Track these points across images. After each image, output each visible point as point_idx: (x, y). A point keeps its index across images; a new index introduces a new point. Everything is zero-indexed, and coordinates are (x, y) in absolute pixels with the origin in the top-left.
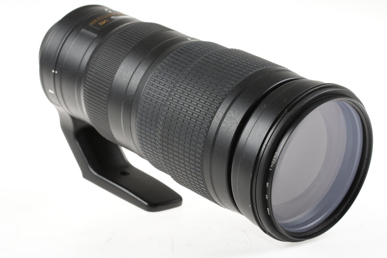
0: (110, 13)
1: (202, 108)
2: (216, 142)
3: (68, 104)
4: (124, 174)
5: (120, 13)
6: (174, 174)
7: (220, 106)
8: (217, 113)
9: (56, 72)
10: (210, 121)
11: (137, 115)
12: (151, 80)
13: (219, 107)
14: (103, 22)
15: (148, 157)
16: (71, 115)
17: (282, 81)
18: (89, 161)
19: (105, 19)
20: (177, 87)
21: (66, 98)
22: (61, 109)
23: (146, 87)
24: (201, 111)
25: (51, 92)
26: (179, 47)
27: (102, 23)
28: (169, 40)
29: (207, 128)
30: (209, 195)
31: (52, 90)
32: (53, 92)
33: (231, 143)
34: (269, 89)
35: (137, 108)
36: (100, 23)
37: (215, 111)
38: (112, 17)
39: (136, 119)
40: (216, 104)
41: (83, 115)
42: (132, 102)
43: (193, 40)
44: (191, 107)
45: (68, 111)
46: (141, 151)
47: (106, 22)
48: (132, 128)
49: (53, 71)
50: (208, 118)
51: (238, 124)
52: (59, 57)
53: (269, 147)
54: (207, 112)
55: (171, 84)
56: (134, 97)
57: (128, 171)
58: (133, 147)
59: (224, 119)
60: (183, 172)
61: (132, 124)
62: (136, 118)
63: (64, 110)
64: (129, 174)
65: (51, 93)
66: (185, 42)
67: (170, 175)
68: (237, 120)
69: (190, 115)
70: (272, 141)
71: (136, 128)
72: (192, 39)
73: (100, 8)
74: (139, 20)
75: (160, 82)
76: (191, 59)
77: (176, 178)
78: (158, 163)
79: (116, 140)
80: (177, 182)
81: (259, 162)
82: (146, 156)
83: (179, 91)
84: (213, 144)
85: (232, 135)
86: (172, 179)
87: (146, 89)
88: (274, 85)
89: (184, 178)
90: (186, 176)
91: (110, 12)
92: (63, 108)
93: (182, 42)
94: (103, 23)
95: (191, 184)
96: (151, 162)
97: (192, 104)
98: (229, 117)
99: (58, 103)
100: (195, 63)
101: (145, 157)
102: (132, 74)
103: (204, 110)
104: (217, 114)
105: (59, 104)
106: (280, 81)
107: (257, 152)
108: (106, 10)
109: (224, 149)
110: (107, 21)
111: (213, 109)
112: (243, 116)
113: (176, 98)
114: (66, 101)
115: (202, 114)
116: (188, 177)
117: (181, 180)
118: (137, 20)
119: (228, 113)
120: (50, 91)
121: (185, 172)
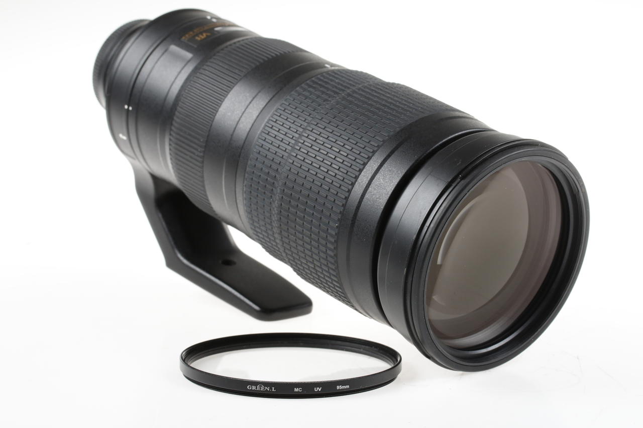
0: (213, 22)
1: (338, 170)
2: (356, 221)
3: (146, 157)
4: (228, 263)
5: (230, 22)
6: (296, 266)
7: (364, 168)
8: (359, 178)
9: (131, 108)
10: (349, 189)
11: (244, 176)
12: (267, 126)
13: (363, 170)
14: (202, 35)
15: (261, 239)
16: (152, 172)
17: (457, 134)
18: (176, 243)
19: (205, 31)
20: (303, 138)
21: (143, 147)
22: (137, 163)
23: (259, 135)
24: (336, 174)
25: (123, 137)
26: (310, 78)
27: (201, 38)
28: (297, 66)
29: (345, 201)
30: (345, 298)
31: (123, 135)
32: (125, 138)
33: (378, 223)
34: (437, 145)
35: (246, 166)
36: (198, 36)
37: (357, 175)
38: (217, 29)
39: (244, 183)
40: (358, 165)
41: (168, 172)
42: (239, 156)
43: (333, 68)
44: (322, 168)
45: (146, 167)
46: (250, 229)
47: (207, 36)
48: (237, 196)
49: (126, 107)
50: (346, 185)
51: (389, 196)
52: (136, 86)
53: (432, 231)
54: (345, 176)
55: (296, 132)
56: (242, 150)
57: (235, 259)
58: (239, 224)
59: (369, 187)
60: (308, 264)
61: (237, 190)
62: (244, 181)
63: (141, 165)
64: (234, 263)
65: (123, 139)
66: (320, 70)
67: (292, 267)
68: (388, 190)
69: (320, 180)
70: (436, 221)
71: (243, 195)
72: (332, 65)
73: (200, 14)
74: (257, 35)
75: (279, 129)
76: (326, 97)
77: (299, 271)
78: (274, 249)
79: (214, 211)
80: (302, 278)
81: (417, 251)
82: (257, 237)
83: (306, 143)
84: (352, 224)
85: (380, 211)
86: (295, 273)
87: (259, 138)
88: (444, 139)
89: (311, 272)
90: (314, 269)
91: (214, 20)
92: (139, 161)
93: (316, 71)
94: (203, 37)
95: (321, 281)
96: (264, 247)
97: (325, 163)
98: (376, 185)
99: (132, 154)
100: (332, 102)
101: (256, 239)
102: (240, 115)
103: (340, 174)
104: (359, 180)
105: (134, 156)
106: (453, 134)
107: (415, 237)
108: (209, 17)
109: (367, 232)
110: (209, 34)
111: (354, 172)
112: (396, 183)
113: (301, 154)
114: (144, 152)
115: (338, 179)
116: (317, 271)
117: (307, 276)
118: (255, 34)
119: (375, 178)
120: (121, 136)
121: (313, 263)
